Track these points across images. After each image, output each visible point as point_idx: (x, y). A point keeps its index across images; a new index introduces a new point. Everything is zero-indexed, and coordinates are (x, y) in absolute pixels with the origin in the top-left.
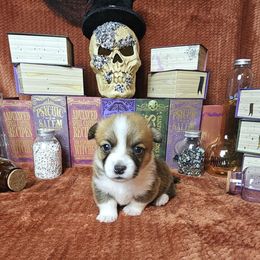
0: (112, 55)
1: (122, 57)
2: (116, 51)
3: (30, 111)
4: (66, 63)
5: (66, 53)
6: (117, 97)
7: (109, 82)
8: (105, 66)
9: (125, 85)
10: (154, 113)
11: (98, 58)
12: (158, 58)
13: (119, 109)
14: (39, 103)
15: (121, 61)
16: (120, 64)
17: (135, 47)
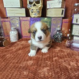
0: (33, 4)
1: (36, 4)
3: (10, 22)
4: (20, 7)
5: (20, 4)
6: (34, 17)
7: (32, 12)
8: (31, 7)
9: (37, 13)
10: (46, 22)
11: (29, 5)
13: (35, 21)
14: (12, 19)
15: (36, 6)
16: (35, 7)
17: (40, 1)
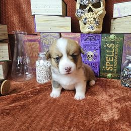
0: (88, 8)
1: (94, 9)
2: (90, 6)
4: (61, 14)
5: (61, 9)
6: (89, 33)
7: (85, 24)
8: (83, 15)
9: (95, 25)
10: (113, 42)
11: (79, 10)
12: (118, 9)
13: (91, 40)
14: (44, 37)
15: (92, 11)
16: (92, 13)
17: (101, 3)
